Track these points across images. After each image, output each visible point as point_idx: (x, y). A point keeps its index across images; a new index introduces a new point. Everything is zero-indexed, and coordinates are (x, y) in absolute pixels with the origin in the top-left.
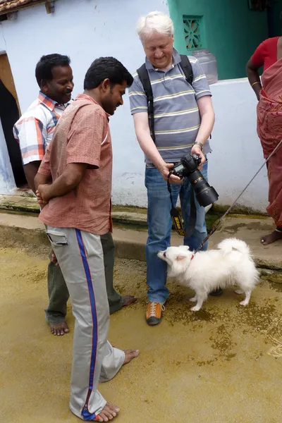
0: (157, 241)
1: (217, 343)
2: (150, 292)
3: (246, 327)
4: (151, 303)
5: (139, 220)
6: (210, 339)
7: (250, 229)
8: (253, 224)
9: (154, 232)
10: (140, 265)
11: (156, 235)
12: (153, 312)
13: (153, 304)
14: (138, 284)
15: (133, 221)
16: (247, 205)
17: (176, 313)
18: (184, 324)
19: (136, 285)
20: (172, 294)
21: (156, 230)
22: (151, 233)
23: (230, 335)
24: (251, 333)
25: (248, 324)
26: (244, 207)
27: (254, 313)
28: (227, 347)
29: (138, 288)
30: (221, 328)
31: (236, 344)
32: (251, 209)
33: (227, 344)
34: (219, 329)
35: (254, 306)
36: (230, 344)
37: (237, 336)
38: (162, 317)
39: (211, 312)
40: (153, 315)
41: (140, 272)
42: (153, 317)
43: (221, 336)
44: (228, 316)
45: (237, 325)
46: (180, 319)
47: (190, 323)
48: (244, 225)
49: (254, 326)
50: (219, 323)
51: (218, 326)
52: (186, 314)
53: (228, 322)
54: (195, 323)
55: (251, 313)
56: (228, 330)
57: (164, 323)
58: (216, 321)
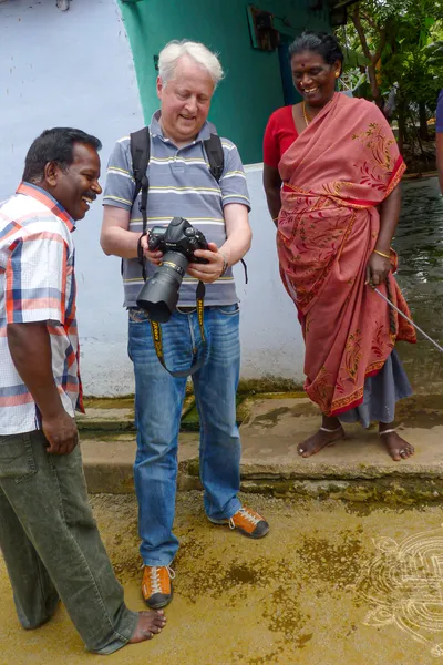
0: (155, 457)
1: (277, 621)
2: (147, 549)
3: (319, 584)
4: (149, 569)
5: (100, 421)
6: (264, 616)
7: (297, 415)
8: (301, 406)
9: (149, 439)
10: (115, 503)
11: (152, 446)
12: (155, 586)
13: (154, 570)
14: (117, 537)
15: (89, 424)
16: (285, 376)
17: (195, 580)
18: (214, 596)
19: (114, 540)
20: (182, 547)
21: (152, 436)
22: (142, 442)
23: (295, 603)
24: (330, 593)
25: (322, 578)
26: (280, 379)
27: (328, 558)
28: (294, 624)
29: (118, 544)
30: (280, 593)
31: (309, 617)
32: (292, 381)
33: (294, 619)
34: (275, 595)
35: (327, 546)
36: (299, 617)
37: (307, 602)
38: (172, 590)
39: (257, 568)
40: (156, 591)
41: (119, 515)
42: (158, 594)
43: (280, 607)
44: (287, 571)
45: (304, 583)
46: (205, 588)
47: (224, 592)
48: (286, 410)
49: (333, 581)
50: (274, 585)
51: (272, 591)
52: (214, 577)
53: (289, 581)
54: (233, 591)
55: (324, 560)
56: (292, 594)
57: (177, 601)
58: (268, 582)
